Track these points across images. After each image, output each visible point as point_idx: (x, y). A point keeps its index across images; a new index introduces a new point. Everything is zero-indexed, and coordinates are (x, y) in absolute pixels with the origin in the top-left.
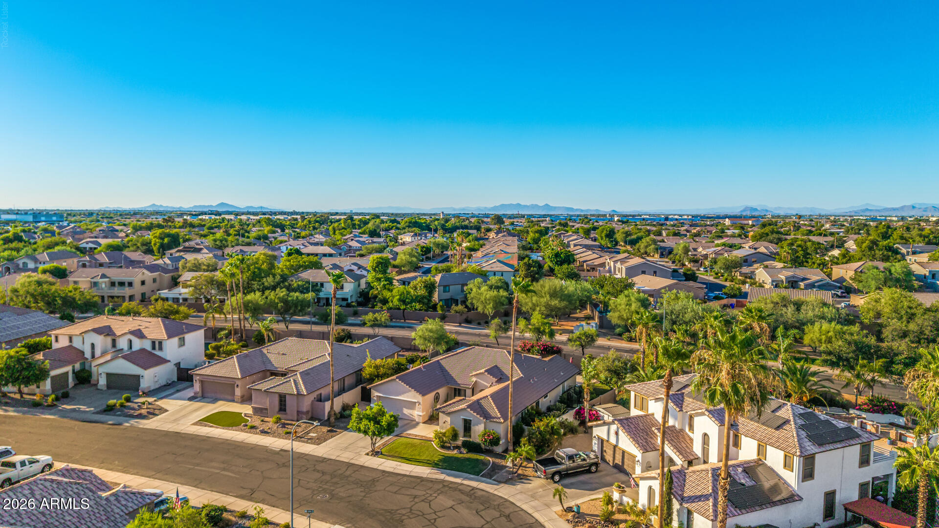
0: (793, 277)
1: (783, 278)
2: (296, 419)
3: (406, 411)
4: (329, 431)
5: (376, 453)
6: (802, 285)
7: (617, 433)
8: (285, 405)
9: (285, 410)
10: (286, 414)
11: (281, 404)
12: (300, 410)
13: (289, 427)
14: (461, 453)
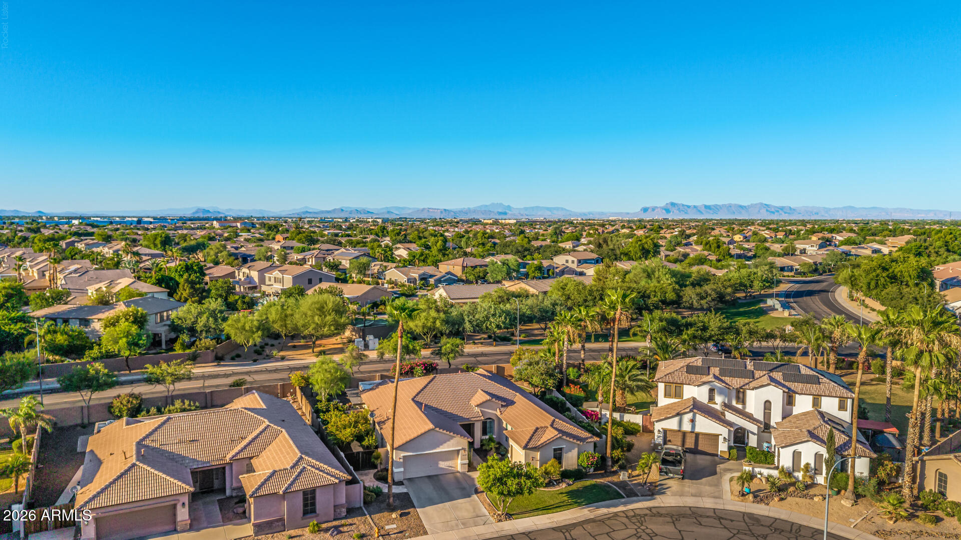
0: (424, 274)
1: (416, 276)
2: (332, 517)
3: (443, 465)
4: (401, 515)
5: (509, 516)
6: (432, 281)
7: (693, 421)
8: (313, 504)
9: (313, 511)
10: (317, 516)
11: (305, 505)
12: (337, 503)
13: (345, 529)
14: (569, 485)
